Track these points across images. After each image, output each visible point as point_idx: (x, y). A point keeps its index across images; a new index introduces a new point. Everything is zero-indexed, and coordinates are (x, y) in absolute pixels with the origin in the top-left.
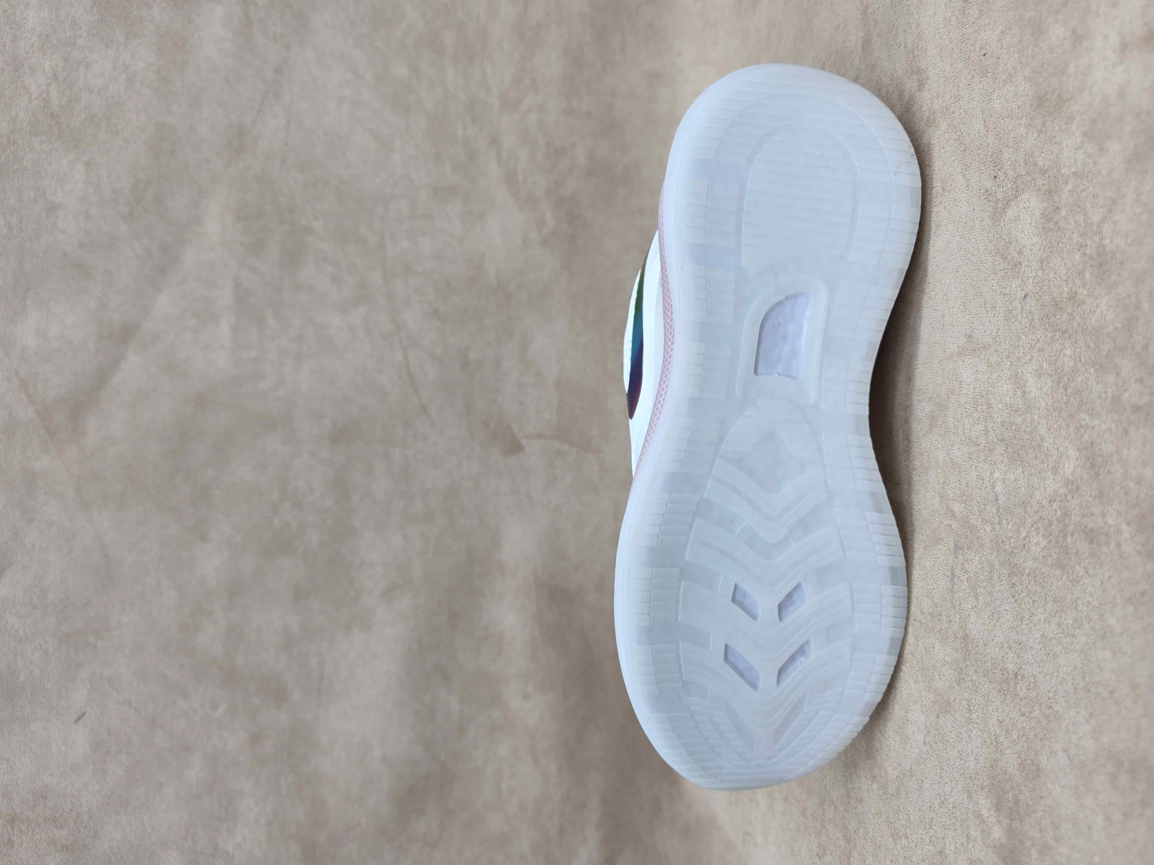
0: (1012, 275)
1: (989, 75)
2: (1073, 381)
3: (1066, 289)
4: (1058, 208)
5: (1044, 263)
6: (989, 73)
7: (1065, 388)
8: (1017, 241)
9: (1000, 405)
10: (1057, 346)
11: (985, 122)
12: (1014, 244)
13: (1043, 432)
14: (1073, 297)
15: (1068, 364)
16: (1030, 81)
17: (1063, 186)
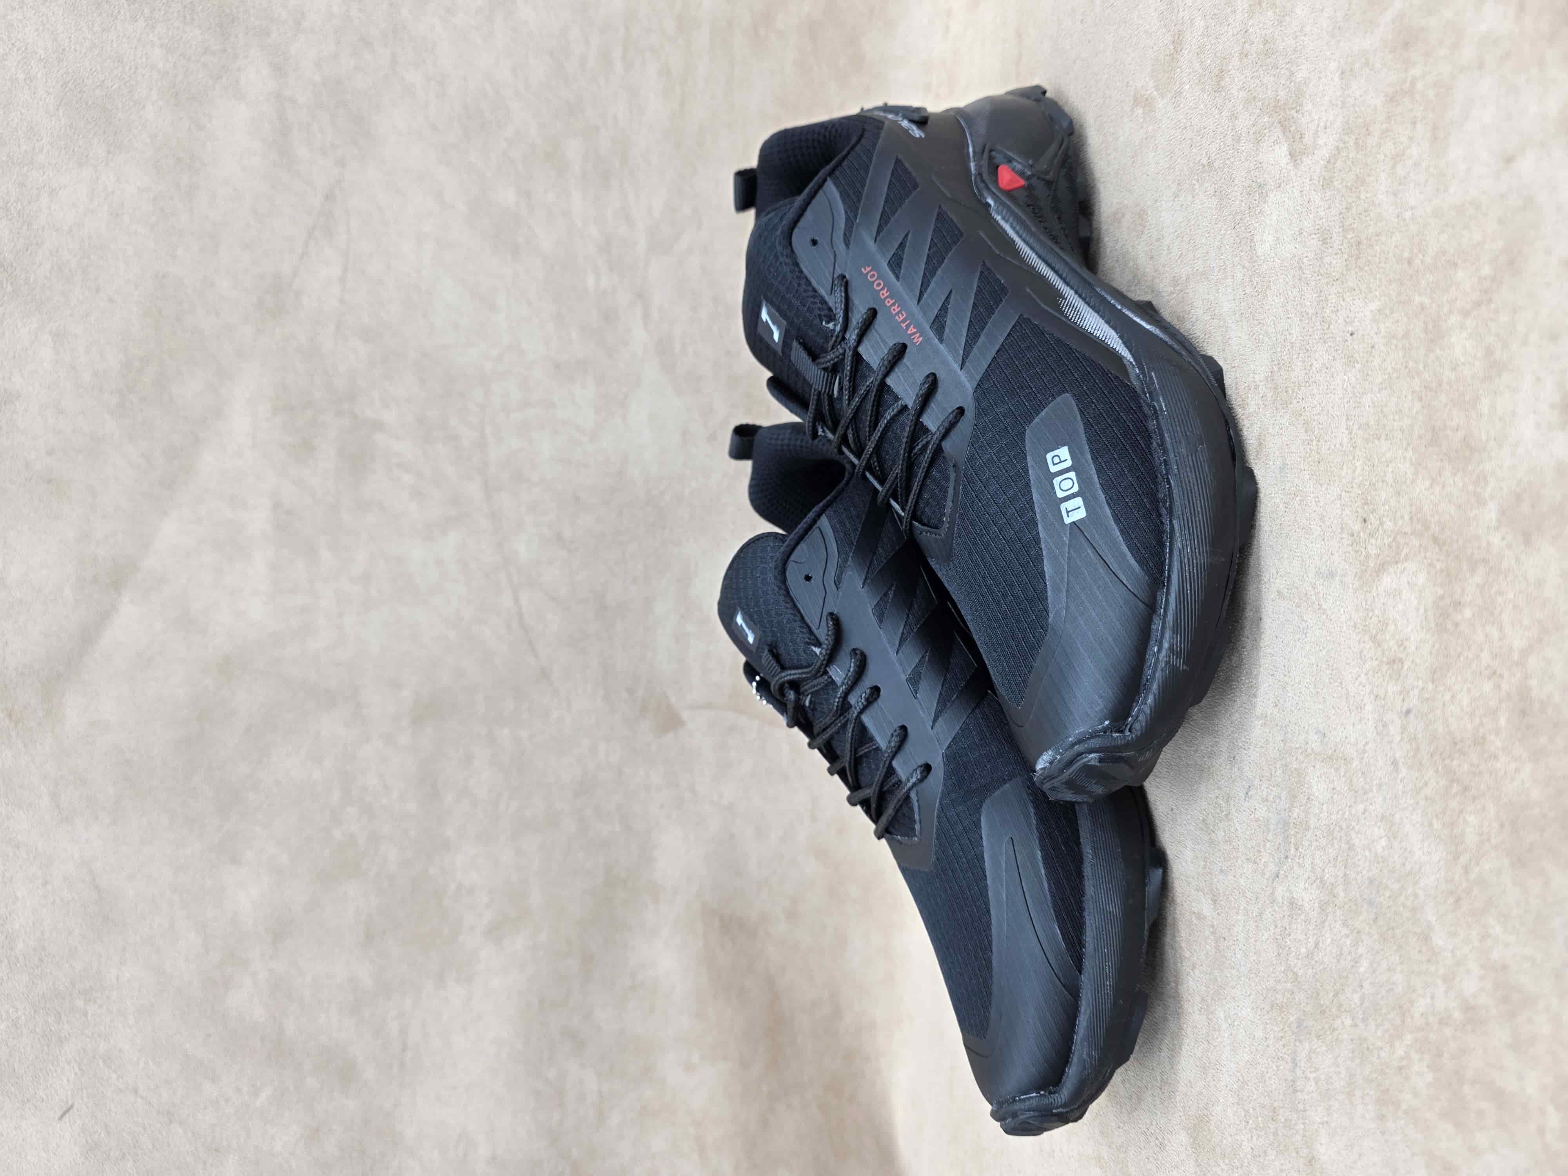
0: (1388, 672)
1: (1358, 366)
2: (1478, 864)
3: (1469, 726)
4: (1460, 603)
5: (1436, 674)
6: (1358, 362)
7: (1466, 870)
8: (1396, 625)
9: (1367, 854)
10: (1453, 804)
11: (1350, 433)
12: (1391, 628)
13: (1432, 918)
14: (1479, 741)
15: (1471, 838)
16: (1420, 399)
17: (1468, 575)
